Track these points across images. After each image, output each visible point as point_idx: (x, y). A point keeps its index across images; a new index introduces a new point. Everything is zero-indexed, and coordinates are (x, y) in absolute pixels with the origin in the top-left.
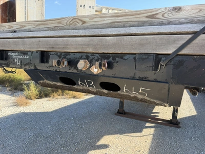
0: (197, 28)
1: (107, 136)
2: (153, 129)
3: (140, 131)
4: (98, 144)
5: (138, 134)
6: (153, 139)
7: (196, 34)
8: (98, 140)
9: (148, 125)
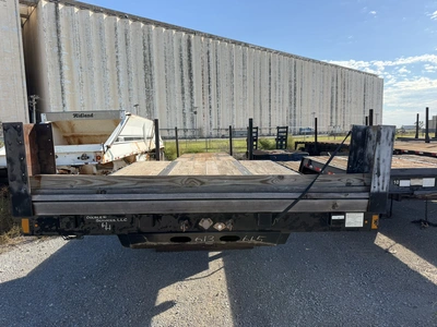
0: (297, 196)
1: (164, 289)
2: (221, 259)
3: (207, 268)
4: (157, 304)
5: (205, 273)
6: (227, 274)
7: (297, 200)
8: (155, 299)
9: (211, 254)
